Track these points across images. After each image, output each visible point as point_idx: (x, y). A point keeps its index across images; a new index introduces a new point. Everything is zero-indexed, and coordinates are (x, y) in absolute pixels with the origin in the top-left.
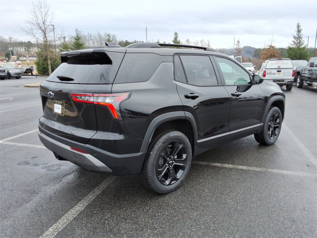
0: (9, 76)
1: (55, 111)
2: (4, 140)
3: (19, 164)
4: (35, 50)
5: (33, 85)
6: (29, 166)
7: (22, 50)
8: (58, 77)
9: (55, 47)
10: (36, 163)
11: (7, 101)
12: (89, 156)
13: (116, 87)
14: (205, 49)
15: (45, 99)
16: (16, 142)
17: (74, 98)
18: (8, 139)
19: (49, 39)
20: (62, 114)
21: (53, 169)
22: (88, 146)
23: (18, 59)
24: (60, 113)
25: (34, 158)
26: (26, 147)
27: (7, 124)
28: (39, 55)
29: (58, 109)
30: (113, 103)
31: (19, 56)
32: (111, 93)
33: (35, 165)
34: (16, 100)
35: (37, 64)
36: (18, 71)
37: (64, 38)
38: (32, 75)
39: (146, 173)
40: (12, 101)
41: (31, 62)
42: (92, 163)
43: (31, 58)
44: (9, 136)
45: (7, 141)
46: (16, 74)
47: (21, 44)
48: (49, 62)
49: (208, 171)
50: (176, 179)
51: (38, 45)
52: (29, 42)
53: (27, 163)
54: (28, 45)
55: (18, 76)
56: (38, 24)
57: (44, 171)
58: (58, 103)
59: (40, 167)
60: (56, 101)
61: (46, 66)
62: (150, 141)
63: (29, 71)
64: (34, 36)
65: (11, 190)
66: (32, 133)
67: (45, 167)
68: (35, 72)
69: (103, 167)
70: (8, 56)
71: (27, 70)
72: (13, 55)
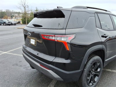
0: (12, 24)
1: (31, 43)
2: (8, 52)
3: (13, 65)
4: (21, 15)
5: (20, 28)
6: (17, 67)
7: (17, 15)
8: (33, 25)
9: (28, 14)
10: (21, 65)
11: (11, 34)
12: (50, 71)
13: (68, 31)
14: (106, 11)
15: (26, 36)
16: (13, 53)
17: (43, 37)
18: (9, 51)
19: (26, 10)
20: (35, 45)
21: (28, 69)
22: (50, 65)
23: (15, 18)
24: (34, 44)
25: (20, 62)
26: (16, 56)
27: (9, 44)
28: (23, 17)
29: (33, 42)
30: (66, 40)
31: (16, 17)
32: (65, 35)
33: (21, 66)
34: (14, 33)
35: (22, 20)
36: (15, 22)
37: (32, 10)
38: (20, 24)
39: (81, 81)
40: (12, 34)
41: (20, 19)
42: (53, 76)
43: (20, 18)
44: (10, 50)
45: (9, 52)
46: (14, 23)
47: (16, 13)
48: (26, 19)
49: (106, 74)
50: (95, 82)
51: (22, 13)
52: (19, 12)
53: (17, 65)
54: (19, 13)
55: (15, 24)
56: (23, 5)
57: (24, 70)
58: (33, 39)
59: (23, 67)
60: (32, 38)
61: (25, 21)
62: (85, 63)
63: (19, 23)
64: (21, 9)
65: (8, 82)
66: (19, 49)
67: (25, 67)
68: (21, 23)
69: (58, 78)
70: (12, 17)
71: (18, 22)
72: (13, 17)
